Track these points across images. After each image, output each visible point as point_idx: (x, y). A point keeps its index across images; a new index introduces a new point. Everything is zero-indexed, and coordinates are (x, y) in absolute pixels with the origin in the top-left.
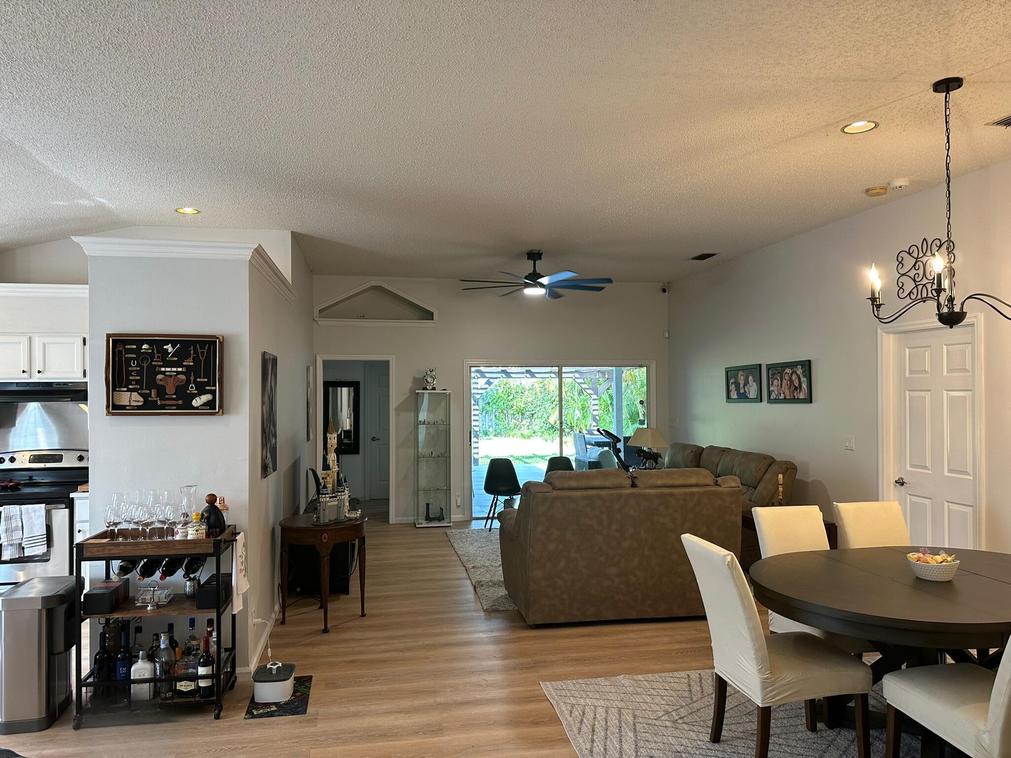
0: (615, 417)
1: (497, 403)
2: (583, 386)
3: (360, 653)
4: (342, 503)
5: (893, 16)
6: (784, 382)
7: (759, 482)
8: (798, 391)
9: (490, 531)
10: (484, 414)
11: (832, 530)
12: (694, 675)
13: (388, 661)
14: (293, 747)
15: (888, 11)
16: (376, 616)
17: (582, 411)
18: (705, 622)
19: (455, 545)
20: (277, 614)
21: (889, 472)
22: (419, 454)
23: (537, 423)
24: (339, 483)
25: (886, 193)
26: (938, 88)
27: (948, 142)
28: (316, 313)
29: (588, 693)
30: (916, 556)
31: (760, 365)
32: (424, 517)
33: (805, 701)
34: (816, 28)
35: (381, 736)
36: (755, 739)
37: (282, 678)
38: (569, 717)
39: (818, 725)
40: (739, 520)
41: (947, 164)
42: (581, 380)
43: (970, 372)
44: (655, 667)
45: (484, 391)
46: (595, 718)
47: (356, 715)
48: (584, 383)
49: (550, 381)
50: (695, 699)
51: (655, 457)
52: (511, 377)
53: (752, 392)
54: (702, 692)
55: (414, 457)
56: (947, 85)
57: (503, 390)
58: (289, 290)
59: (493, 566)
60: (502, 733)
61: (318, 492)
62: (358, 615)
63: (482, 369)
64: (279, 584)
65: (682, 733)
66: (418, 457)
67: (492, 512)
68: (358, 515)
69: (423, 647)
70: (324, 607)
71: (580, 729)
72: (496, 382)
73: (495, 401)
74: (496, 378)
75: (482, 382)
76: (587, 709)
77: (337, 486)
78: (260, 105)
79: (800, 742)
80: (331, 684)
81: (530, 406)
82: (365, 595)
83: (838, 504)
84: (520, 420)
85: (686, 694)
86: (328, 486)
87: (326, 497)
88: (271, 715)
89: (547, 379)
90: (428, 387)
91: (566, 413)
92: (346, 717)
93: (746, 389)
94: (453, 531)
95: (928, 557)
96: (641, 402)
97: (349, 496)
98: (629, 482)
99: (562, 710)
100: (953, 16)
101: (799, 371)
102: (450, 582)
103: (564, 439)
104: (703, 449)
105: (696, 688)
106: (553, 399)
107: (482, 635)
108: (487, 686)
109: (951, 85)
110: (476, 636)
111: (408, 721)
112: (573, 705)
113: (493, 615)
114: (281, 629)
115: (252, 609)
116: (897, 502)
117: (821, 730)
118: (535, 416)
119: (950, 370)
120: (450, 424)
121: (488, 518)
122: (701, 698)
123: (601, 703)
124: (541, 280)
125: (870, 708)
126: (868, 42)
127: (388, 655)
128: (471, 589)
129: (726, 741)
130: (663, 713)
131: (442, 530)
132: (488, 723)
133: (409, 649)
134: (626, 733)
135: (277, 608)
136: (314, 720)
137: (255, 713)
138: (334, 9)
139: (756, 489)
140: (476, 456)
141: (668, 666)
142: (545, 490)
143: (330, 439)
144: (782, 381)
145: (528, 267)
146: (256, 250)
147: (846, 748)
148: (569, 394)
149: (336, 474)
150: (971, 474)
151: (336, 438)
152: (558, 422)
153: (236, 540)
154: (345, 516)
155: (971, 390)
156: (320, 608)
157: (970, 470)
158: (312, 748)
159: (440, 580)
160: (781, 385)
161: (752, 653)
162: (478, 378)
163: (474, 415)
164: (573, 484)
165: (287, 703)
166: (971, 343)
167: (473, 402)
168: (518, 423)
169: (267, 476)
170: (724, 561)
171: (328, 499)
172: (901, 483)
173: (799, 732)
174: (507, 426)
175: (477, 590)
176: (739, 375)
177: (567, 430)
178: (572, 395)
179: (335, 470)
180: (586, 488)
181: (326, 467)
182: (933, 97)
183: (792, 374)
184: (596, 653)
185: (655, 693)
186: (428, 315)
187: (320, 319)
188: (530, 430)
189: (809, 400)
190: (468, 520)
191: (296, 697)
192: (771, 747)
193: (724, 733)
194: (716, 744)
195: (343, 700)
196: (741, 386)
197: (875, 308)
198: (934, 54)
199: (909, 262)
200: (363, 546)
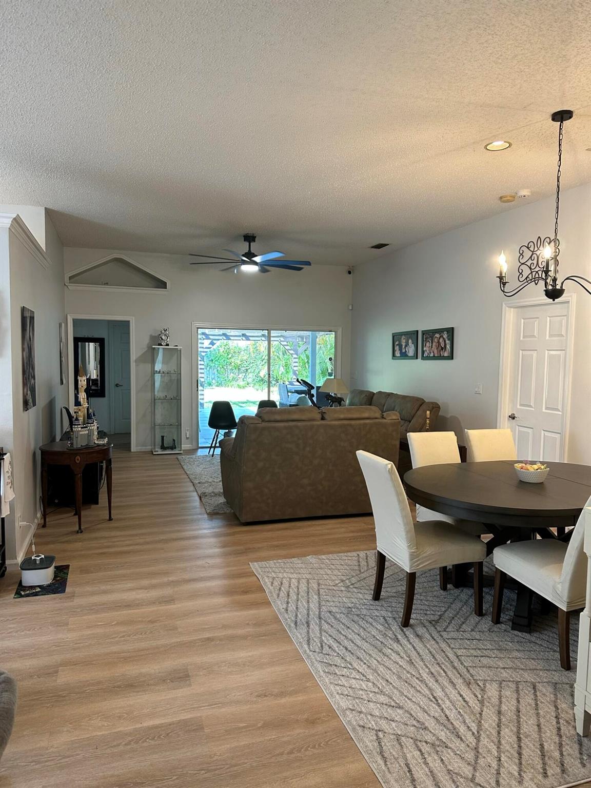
0: (310, 372)
1: (219, 361)
2: (287, 347)
3: (108, 547)
4: (92, 433)
5: (527, 55)
6: (434, 344)
7: (413, 417)
8: (444, 350)
9: (213, 456)
10: (208, 368)
11: (464, 451)
12: (362, 554)
13: (131, 552)
14: (54, 617)
15: (523, 52)
16: (121, 519)
17: (285, 367)
18: (372, 517)
19: (185, 467)
20: (40, 520)
21: (505, 410)
22: (156, 397)
23: (251, 377)
24: (89, 416)
25: (514, 201)
26: (555, 117)
27: (560, 160)
28: (67, 279)
29: (285, 569)
30: (520, 466)
31: (417, 331)
32: (160, 447)
33: (440, 568)
34: (470, 61)
35: (126, 606)
36: (404, 597)
37: (46, 567)
38: (271, 587)
39: (448, 586)
40: (398, 443)
41: (558, 177)
42: (285, 343)
43: (564, 336)
44: (334, 549)
45: (208, 350)
46: (290, 587)
47: (105, 592)
48: (287, 345)
49: (261, 343)
50: (362, 571)
51: (339, 401)
52: (230, 339)
53: (411, 351)
54: (368, 566)
55: (152, 400)
56: (562, 116)
57: (223, 350)
58: (43, 256)
59: (215, 482)
60: (220, 600)
61: (71, 424)
62: (106, 519)
63: (207, 331)
64: (41, 497)
65: (353, 595)
66: (155, 400)
67: (214, 442)
68: (106, 442)
69: (160, 541)
70: (78, 514)
71: (278, 595)
72: (218, 343)
73: (217, 359)
74: (218, 340)
75: (207, 343)
76: (284, 581)
77: (87, 419)
78: (17, 92)
79: (435, 598)
80: (85, 571)
81: (245, 363)
82: (112, 505)
83: (468, 431)
84: (237, 374)
85: (356, 568)
86: (79, 418)
87: (78, 428)
88: (36, 594)
89: (259, 342)
90: (162, 343)
91: (273, 369)
92: (98, 594)
93: (407, 350)
94: (183, 457)
95: (529, 466)
96: (330, 359)
97: (98, 428)
98: (319, 416)
99: (266, 582)
100: (569, 59)
101: (445, 336)
102: (180, 494)
103: (272, 389)
104: (374, 394)
105: (363, 563)
106: (263, 358)
107: (206, 531)
108: (209, 567)
109: (565, 116)
110: (201, 532)
111: (148, 595)
112: (274, 578)
113: (214, 517)
114: (42, 531)
115: (18, 514)
116: (509, 430)
117: (450, 589)
118: (249, 371)
119: (550, 336)
120: (180, 374)
121: (211, 447)
122: (367, 570)
123: (295, 576)
124: (255, 259)
125: (484, 573)
126: (507, 76)
127: (131, 548)
128: (197, 498)
129: (384, 599)
130: (339, 581)
131: (175, 456)
132: (210, 593)
133: (148, 543)
134: (312, 596)
135: (39, 515)
136: (73, 596)
137: (23, 594)
138: (81, 8)
139: (410, 422)
140: (201, 401)
141: (343, 548)
142: (257, 422)
143: (81, 381)
144: (432, 343)
145: (244, 247)
146: (15, 219)
147: (466, 600)
148: (275, 353)
149: (86, 409)
150: (561, 410)
151: (86, 380)
152: (267, 376)
153: (4, 459)
154: (95, 443)
155: (564, 350)
156: (75, 515)
157: (560, 408)
158: (70, 617)
159: (174, 493)
160: (432, 346)
161: (403, 534)
162: (204, 339)
163: (201, 369)
164: (278, 417)
165: (49, 586)
166: (566, 316)
167: (199, 359)
168: (235, 376)
169: (28, 409)
170: (386, 469)
171: (80, 429)
172: (512, 417)
173: (435, 591)
174: (226, 378)
175: (202, 499)
176: (402, 339)
177: (273, 382)
178: (278, 354)
179: (86, 406)
180: (288, 421)
181: (78, 403)
182: (551, 125)
183: (440, 338)
184: (292, 541)
185: (334, 567)
186: (162, 285)
187: (71, 284)
188: (245, 382)
189: (451, 357)
190: (193, 449)
191: (57, 581)
192: (415, 602)
193: (382, 593)
194: (377, 602)
195: (95, 582)
196: (403, 347)
197: (502, 285)
198: (554, 90)
199: (527, 254)
200: (110, 467)
